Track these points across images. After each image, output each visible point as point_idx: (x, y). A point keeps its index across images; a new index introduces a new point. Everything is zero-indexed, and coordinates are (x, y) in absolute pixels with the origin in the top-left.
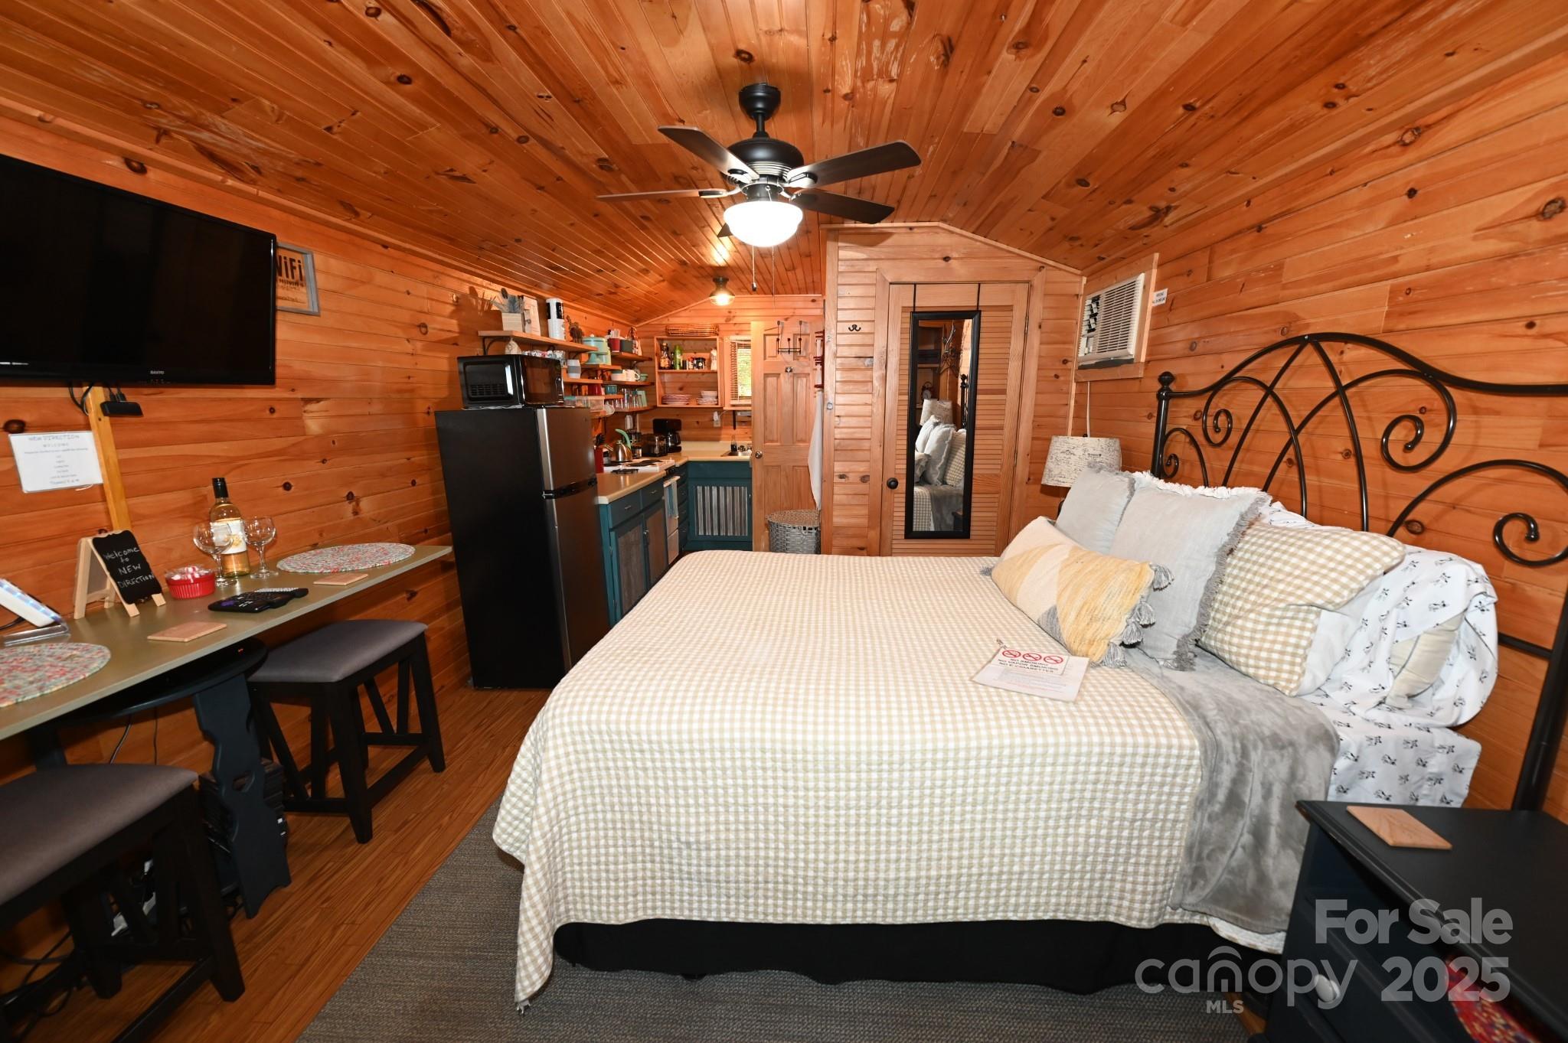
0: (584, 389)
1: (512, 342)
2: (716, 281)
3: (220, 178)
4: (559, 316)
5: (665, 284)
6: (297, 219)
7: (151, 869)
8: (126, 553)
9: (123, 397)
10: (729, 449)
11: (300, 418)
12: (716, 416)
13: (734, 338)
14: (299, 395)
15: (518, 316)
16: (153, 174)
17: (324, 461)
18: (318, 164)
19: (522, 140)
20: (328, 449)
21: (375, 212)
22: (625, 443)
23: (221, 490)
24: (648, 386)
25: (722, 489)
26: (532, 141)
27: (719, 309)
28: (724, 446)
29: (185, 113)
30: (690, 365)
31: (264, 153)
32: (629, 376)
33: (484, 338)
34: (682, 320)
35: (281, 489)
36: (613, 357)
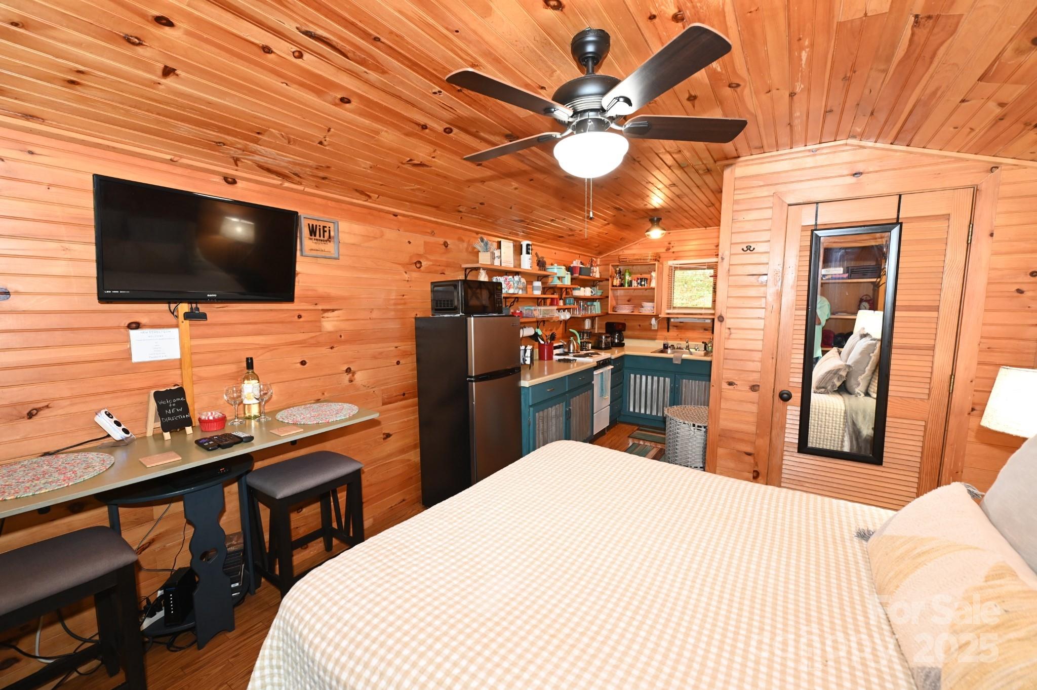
0: (549, 301)
1: (482, 271)
2: (652, 221)
3: (280, 182)
4: (528, 253)
5: (611, 225)
6: (333, 203)
7: (161, 596)
8: (174, 401)
9: (198, 309)
10: (662, 347)
11: (320, 321)
12: (653, 321)
13: (671, 263)
14: (320, 307)
15: (488, 254)
16: (240, 184)
17: (332, 348)
18: (328, 167)
19: (448, 131)
20: (335, 341)
21: (380, 194)
22: (576, 339)
23: (250, 364)
24: (603, 299)
25: (649, 378)
26: (455, 130)
27: (653, 242)
28: (659, 344)
29: (239, 146)
30: (635, 284)
31: (295, 164)
32: (586, 292)
33: (466, 269)
34: (632, 251)
35: (299, 365)
36: (572, 279)
